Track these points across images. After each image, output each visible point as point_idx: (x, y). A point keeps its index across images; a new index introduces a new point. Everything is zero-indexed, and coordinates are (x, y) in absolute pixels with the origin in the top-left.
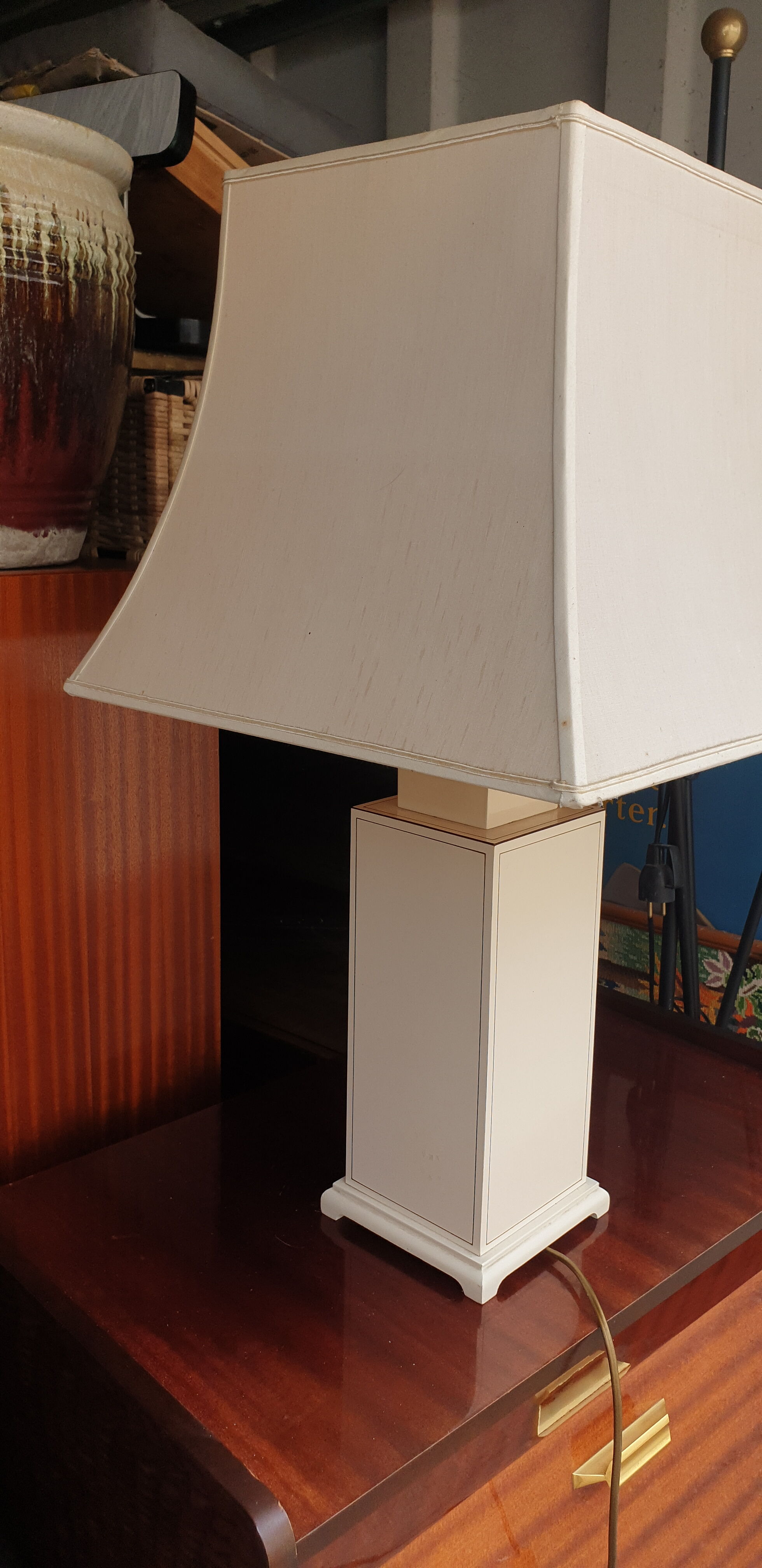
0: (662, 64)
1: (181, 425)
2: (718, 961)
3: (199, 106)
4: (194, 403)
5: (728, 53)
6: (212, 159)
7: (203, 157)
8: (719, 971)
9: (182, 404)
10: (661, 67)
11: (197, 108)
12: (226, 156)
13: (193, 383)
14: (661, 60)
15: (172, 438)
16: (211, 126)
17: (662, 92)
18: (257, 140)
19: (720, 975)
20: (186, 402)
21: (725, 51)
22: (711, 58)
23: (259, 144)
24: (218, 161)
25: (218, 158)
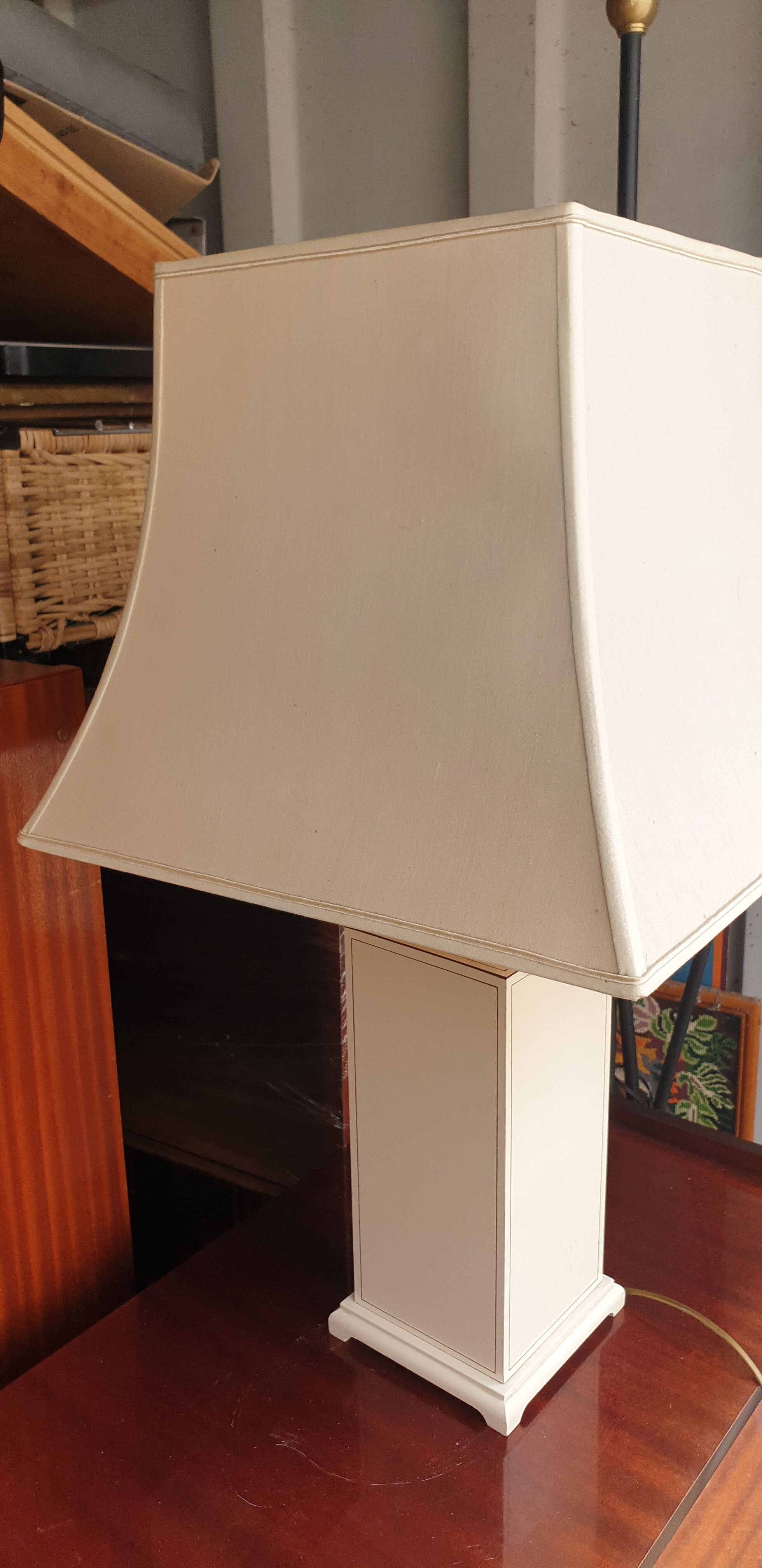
0: (532, 20)
1: (19, 485)
2: (644, 1006)
3: (9, 79)
4: (32, 455)
5: (638, 27)
6: (27, 146)
7: (15, 145)
8: (645, 1016)
9: (18, 459)
10: (531, 23)
11: (5, 80)
12: (43, 141)
13: (30, 433)
14: (531, 16)
15: (9, 501)
16: (19, 101)
17: (534, 52)
18: (77, 117)
19: (645, 1020)
20: (23, 455)
21: (634, 25)
22: (619, 32)
23: (79, 122)
24: (35, 149)
25: (34, 145)
